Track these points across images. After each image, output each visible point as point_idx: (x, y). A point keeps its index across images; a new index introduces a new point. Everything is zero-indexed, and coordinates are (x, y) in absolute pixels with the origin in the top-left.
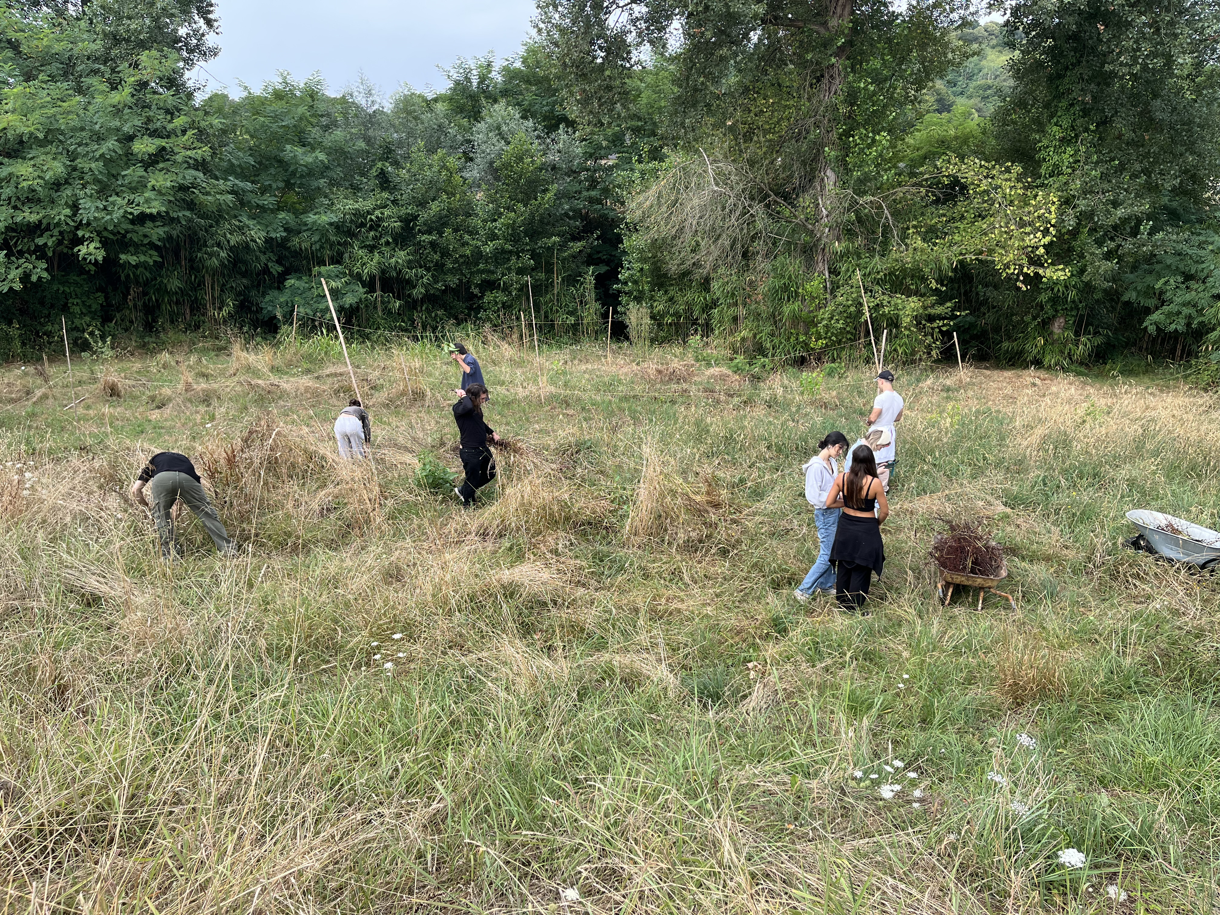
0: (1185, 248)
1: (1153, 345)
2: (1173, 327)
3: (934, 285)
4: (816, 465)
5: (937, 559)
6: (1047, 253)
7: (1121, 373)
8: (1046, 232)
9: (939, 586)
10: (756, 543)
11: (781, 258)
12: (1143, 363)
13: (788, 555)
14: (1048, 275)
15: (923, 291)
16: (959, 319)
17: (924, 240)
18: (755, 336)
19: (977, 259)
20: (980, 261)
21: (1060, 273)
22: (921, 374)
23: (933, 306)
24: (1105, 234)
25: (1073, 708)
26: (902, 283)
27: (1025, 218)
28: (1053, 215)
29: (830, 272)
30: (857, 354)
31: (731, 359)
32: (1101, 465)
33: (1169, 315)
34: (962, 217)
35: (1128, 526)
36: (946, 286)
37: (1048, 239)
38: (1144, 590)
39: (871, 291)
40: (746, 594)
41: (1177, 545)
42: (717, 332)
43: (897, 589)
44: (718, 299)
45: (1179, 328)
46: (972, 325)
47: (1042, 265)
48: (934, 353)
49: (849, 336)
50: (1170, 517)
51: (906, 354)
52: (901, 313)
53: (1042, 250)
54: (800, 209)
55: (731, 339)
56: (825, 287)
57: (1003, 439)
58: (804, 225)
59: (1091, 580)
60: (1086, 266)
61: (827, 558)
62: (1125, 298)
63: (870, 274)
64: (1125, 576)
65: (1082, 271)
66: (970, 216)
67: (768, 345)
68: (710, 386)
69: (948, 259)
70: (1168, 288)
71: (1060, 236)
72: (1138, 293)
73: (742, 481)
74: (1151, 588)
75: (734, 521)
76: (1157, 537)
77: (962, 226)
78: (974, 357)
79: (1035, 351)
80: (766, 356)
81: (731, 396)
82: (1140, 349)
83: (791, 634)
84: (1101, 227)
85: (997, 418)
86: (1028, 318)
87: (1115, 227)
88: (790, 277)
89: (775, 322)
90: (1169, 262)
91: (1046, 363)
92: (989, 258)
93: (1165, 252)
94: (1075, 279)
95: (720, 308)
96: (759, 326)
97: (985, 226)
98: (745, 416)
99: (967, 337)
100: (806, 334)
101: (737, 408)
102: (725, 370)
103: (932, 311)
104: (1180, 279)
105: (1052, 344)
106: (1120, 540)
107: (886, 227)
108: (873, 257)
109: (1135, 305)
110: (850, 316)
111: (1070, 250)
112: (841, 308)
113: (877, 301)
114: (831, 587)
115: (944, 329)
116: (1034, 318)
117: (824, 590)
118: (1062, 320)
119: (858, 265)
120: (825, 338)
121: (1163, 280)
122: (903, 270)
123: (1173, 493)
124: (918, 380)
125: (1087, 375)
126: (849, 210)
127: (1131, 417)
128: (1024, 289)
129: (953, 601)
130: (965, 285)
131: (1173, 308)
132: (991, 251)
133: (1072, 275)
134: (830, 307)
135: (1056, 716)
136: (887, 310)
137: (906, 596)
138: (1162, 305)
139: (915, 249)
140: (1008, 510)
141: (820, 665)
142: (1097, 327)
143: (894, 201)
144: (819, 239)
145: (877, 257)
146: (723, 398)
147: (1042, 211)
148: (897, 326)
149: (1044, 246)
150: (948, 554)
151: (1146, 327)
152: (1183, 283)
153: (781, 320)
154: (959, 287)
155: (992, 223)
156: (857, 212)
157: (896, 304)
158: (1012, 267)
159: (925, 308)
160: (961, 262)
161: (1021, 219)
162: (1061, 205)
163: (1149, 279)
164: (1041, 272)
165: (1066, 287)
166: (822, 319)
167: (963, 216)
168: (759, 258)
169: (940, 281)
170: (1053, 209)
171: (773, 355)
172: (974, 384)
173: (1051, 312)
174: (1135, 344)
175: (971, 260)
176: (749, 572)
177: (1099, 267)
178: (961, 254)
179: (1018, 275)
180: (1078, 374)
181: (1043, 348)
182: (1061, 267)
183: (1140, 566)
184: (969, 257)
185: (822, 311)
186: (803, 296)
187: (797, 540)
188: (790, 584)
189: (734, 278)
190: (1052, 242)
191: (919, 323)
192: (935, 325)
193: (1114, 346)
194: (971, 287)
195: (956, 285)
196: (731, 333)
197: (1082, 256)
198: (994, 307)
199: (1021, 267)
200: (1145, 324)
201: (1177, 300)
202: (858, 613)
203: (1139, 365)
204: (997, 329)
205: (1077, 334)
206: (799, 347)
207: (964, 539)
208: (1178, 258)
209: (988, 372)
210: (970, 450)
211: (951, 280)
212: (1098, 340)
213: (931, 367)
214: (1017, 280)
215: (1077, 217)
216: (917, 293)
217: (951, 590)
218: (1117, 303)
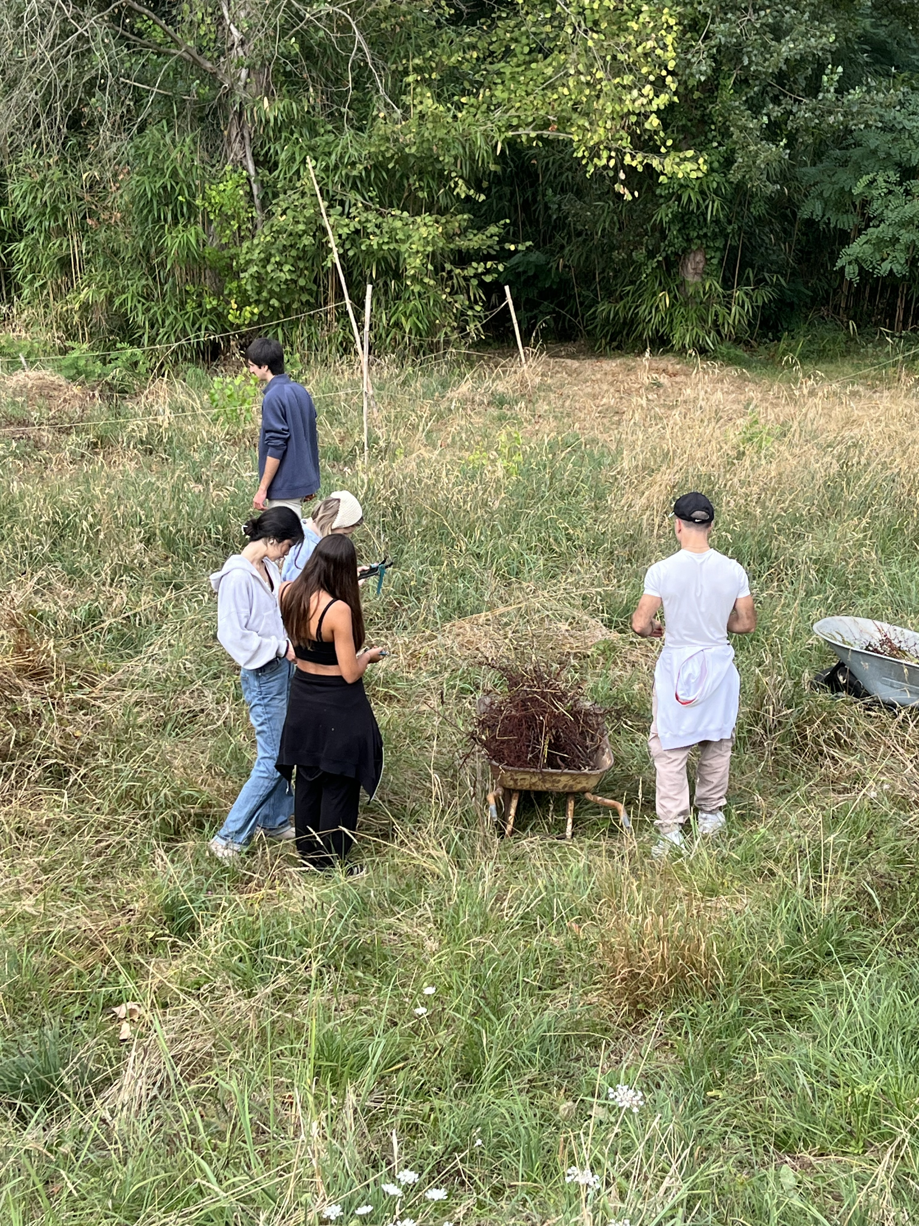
0: (900, 118)
1: (857, 303)
2: (886, 266)
3: (462, 190)
4: (236, 573)
5: (485, 745)
6: (665, 125)
7: (804, 357)
8: (659, 86)
9: (491, 798)
10: (126, 748)
11: (152, 132)
12: (841, 336)
13: (196, 765)
14: (668, 169)
15: (443, 202)
16: (515, 259)
17: (438, 97)
18: (110, 299)
19: (539, 138)
20: (546, 141)
21: (689, 166)
22: (451, 372)
23: (463, 232)
24: (764, 92)
25: (734, 1007)
26: (401, 186)
27: (621, 57)
28: (671, 54)
29: (257, 163)
30: (323, 335)
31: (64, 351)
32: (770, 535)
33: (879, 244)
34: (508, 52)
35: (819, 649)
36: (487, 192)
37: (662, 101)
38: (848, 766)
39: (342, 203)
40: (108, 861)
41: (900, 677)
42: (26, 292)
43: (414, 812)
44: (25, 218)
45: (897, 268)
46: (542, 270)
47: (656, 151)
48: (471, 328)
49: (305, 298)
50: (885, 626)
51: (419, 332)
52: (404, 248)
53: (654, 122)
54: (185, 27)
55: (58, 307)
56: (250, 194)
57: (601, 497)
58: (196, 62)
59: (761, 758)
60: (733, 151)
61: (271, 764)
62: (804, 213)
63: (336, 167)
64: (818, 744)
65: (728, 162)
66: (521, 49)
67: (140, 319)
68: (18, 413)
69: (487, 137)
70: (875, 193)
71: (685, 92)
72: (826, 202)
73: (93, 616)
74: (861, 761)
75: (79, 705)
76: (866, 665)
77: (508, 71)
78: (545, 335)
79: (656, 321)
80: (136, 342)
81: (67, 432)
82: (836, 309)
83: (204, 933)
84: (756, 76)
85: (591, 455)
86: (640, 255)
87: (781, 77)
88: (174, 173)
89: (152, 269)
90: (873, 143)
91: (675, 341)
92: (562, 136)
93: (867, 126)
94: (717, 177)
95: (29, 240)
96: (117, 277)
97: (549, 71)
98: (95, 475)
99: (533, 293)
100: (218, 294)
101: (78, 459)
102: (49, 375)
103: (462, 243)
104: (894, 177)
105: (685, 304)
106: (807, 676)
107: (361, 70)
108: (339, 130)
109: (822, 226)
110: (303, 256)
111: (705, 120)
112: (283, 240)
113: (355, 225)
114: (284, 824)
115: (488, 279)
116: (651, 255)
117: (271, 831)
118: (699, 257)
119: (312, 149)
120: (257, 302)
121: (866, 179)
122: (403, 159)
123: (893, 581)
124: (444, 385)
125: (747, 364)
126: (284, 32)
127: (821, 440)
128: (628, 197)
129: (520, 826)
130: (523, 190)
131: (883, 231)
132: (564, 122)
133: (711, 170)
134: (263, 237)
135: (705, 1027)
136: (374, 241)
137: (431, 825)
138: (867, 226)
139: (422, 116)
140: (614, 636)
141: (263, 991)
142: (761, 269)
143: (374, 13)
144: (229, 93)
145: (348, 134)
146: (47, 436)
147: (650, 44)
148: (398, 276)
149: (658, 112)
150: (503, 733)
151: (843, 268)
152: (900, 184)
153: (162, 264)
154: (513, 194)
155: (563, 66)
156: (301, 37)
157: (393, 230)
158: (605, 154)
159: (449, 237)
160: (511, 143)
161: (614, 58)
162: (684, 33)
163: (843, 177)
164: (655, 163)
165: (702, 192)
166: (249, 262)
167: (508, 48)
168: (104, 133)
169: (474, 181)
170: (669, 39)
171: (152, 341)
172: (549, 389)
173: (679, 242)
174: (826, 301)
175: (530, 140)
176: (114, 812)
177: (757, 154)
178: (510, 127)
179: (616, 169)
180: (731, 361)
181: (670, 311)
182: (690, 153)
183: (841, 721)
184: (526, 133)
185: (246, 244)
186: (206, 214)
187: (215, 733)
188: (201, 826)
189: (56, 173)
190: (671, 106)
191: (439, 269)
192: (470, 272)
193: (791, 305)
194: (534, 195)
195: (507, 190)
196: (59, 294)
197: (726, 133)
198: (579, 234)
199: (620, 153)
200: (839, 264)
201: (891, 216)
202: (339, 873)
203: (834, 341)
204: (586, 278)
205: (727, 284)
206: (204, 321)
207: (533, 700)
208: (889, 137)
209: (574, 364)
210: (541, 522)
211: (497, 179)
212: (764, 295)
213: (468, 357)
214: (615, 179)
215: (713, 57)
216: (431, 207)
217: (514, 803)
218: (792, 224)
